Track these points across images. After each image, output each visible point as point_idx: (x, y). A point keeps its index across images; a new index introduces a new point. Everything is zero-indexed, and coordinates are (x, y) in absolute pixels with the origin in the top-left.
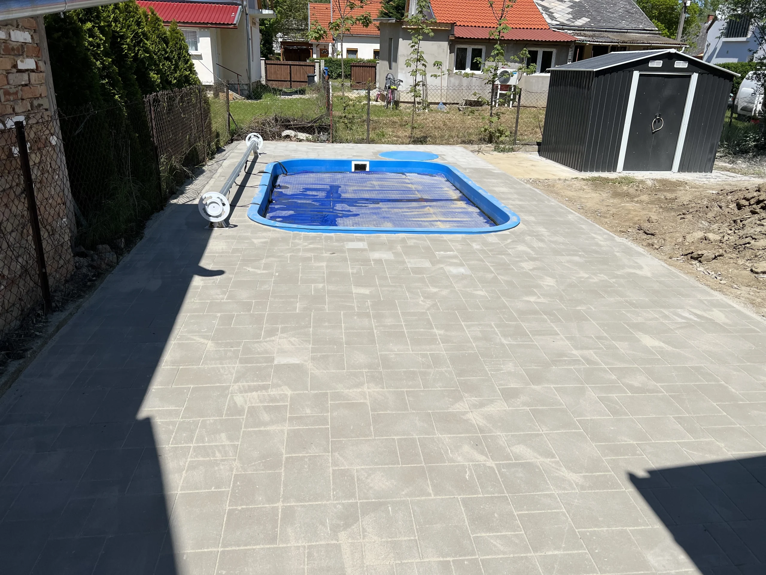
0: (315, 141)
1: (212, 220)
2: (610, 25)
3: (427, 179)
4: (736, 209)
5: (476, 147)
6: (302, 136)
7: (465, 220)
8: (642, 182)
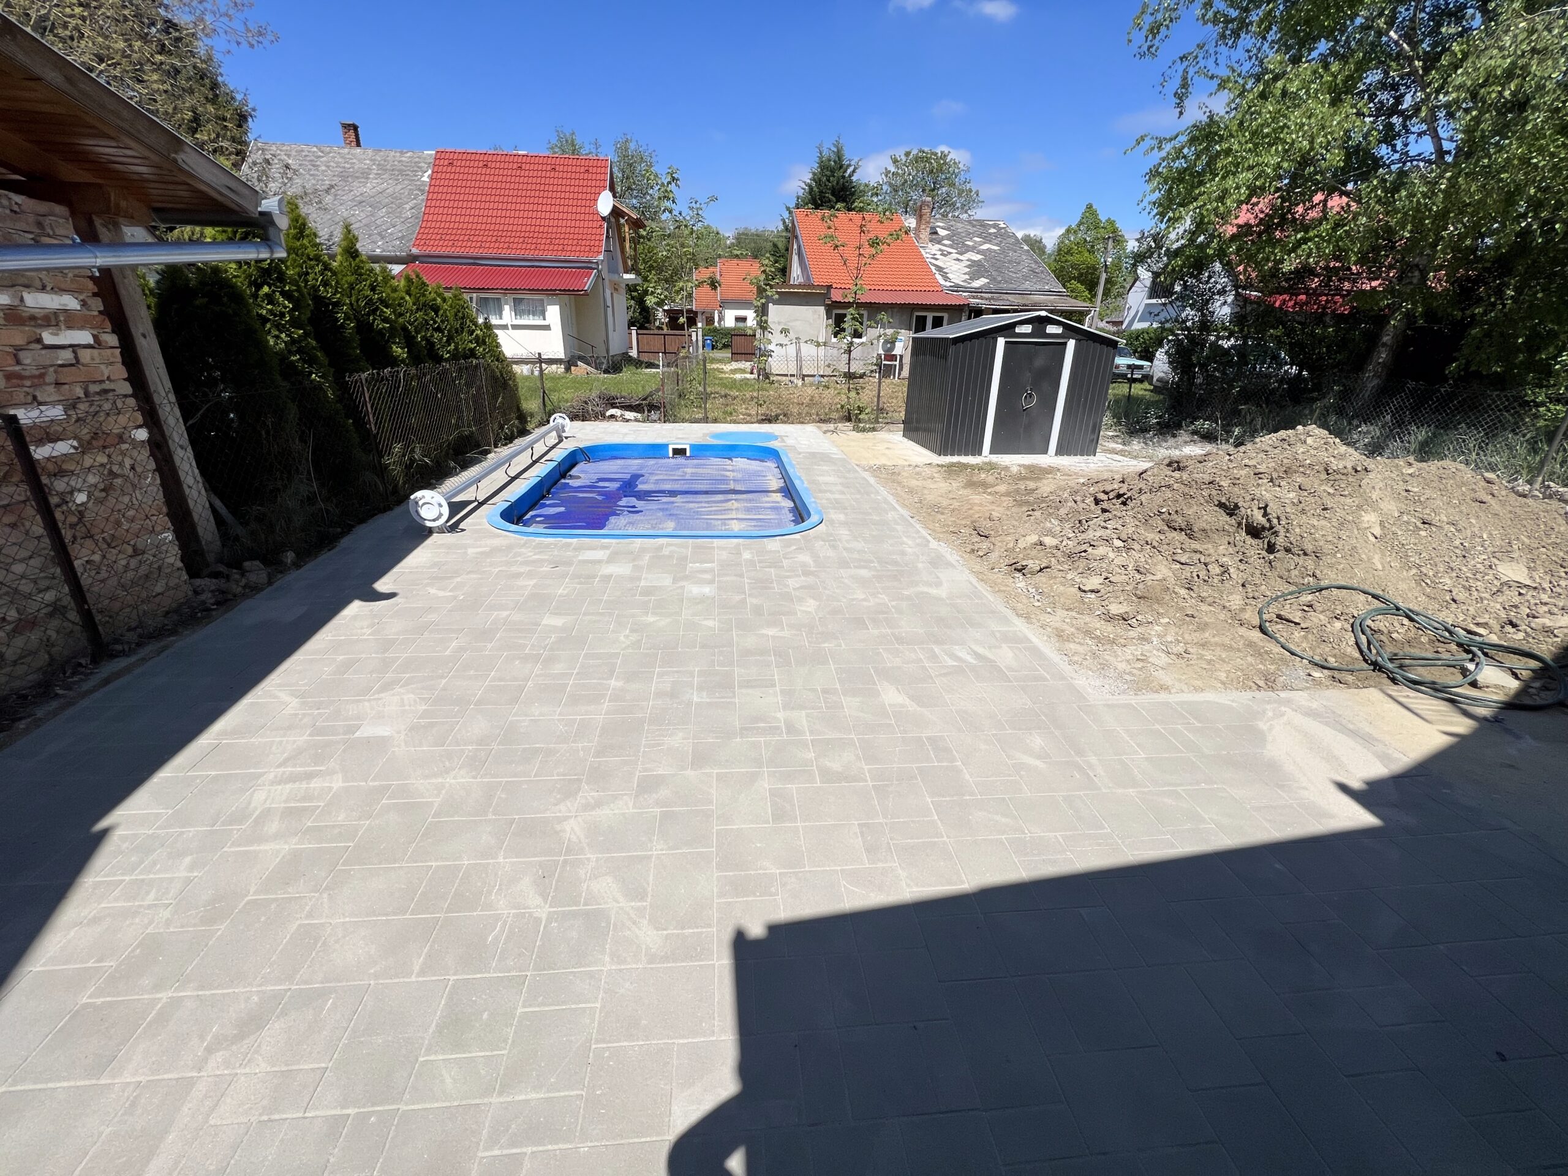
0: (644, 421)
1: (429, 524)
2: (1011, 286)
3: (755, 465)
4: (1093, 505)
5: (831, 426)
6: (630, 415)
7: (769, 517)
8: (1006, 468)
